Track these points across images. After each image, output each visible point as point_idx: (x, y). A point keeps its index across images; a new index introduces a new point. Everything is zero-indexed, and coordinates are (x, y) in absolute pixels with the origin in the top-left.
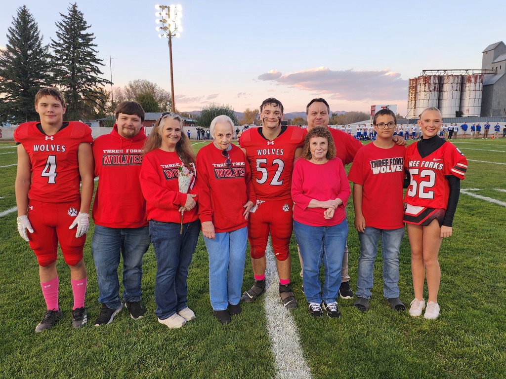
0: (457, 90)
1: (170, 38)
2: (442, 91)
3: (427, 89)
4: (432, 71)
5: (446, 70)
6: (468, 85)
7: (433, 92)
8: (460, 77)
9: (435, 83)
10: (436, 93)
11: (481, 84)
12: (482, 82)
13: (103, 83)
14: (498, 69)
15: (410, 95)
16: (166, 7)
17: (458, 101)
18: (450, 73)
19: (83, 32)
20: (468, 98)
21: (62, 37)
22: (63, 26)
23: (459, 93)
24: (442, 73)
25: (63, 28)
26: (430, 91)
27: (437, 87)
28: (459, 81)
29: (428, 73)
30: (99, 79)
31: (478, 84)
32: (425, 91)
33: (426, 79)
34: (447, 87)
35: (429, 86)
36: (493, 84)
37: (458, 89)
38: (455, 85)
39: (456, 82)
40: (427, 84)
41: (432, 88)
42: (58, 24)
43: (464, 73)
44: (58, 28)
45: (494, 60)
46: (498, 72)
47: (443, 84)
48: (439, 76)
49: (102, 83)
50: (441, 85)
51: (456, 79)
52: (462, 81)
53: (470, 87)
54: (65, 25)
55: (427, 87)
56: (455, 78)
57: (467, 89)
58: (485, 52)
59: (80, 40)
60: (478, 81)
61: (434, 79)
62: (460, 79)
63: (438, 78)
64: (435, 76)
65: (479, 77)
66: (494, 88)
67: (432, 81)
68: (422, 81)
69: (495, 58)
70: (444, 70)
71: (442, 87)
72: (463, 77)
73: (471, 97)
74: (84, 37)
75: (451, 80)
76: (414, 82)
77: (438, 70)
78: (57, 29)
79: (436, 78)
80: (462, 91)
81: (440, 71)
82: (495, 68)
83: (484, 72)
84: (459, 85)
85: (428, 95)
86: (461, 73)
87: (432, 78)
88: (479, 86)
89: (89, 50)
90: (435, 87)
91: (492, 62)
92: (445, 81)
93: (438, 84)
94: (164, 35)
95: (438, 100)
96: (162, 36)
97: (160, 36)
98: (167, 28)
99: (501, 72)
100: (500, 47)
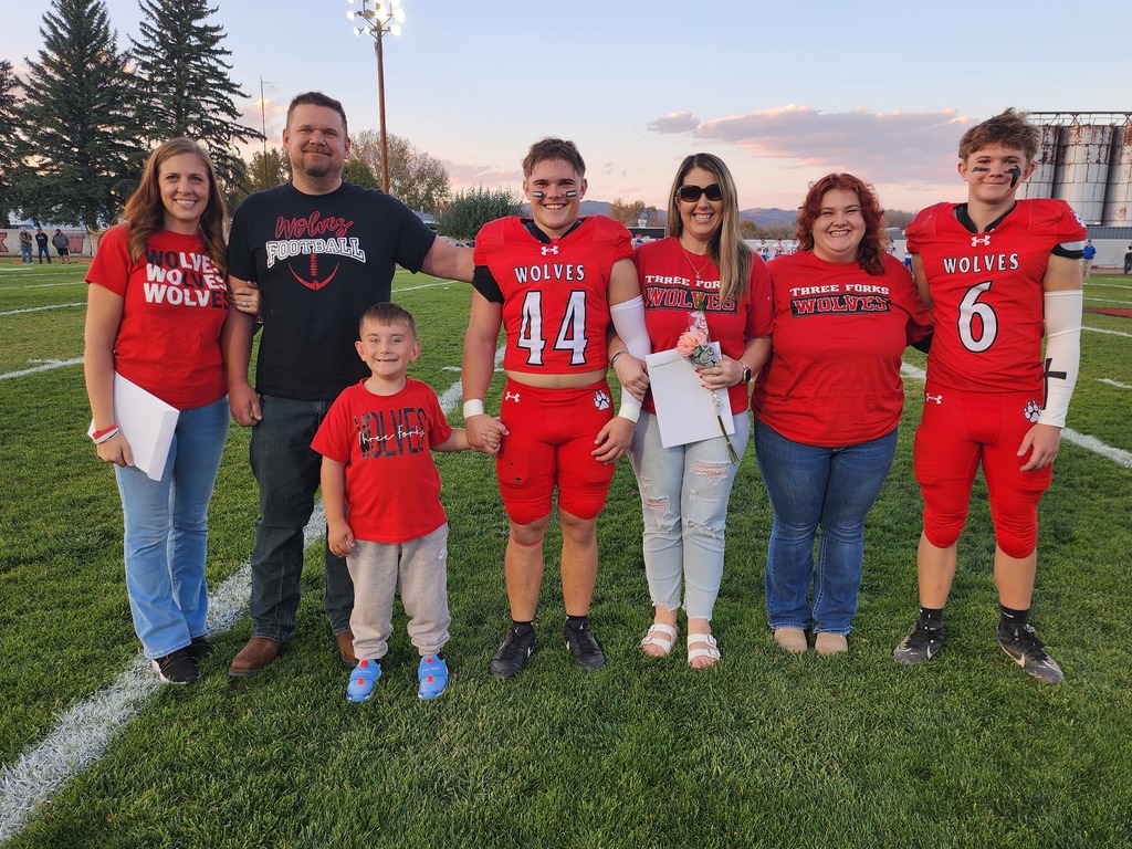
0: (1098, 162)
1: (380, 36)
2: (1063, 164)
4: (1043, 116)
5: (1077, 114)
6: (1128, 149)
8: (1108, 130)
9: (1046, 145)
10: (1048, 169)
13: (245, 137)
17: (1100, 189)
18: (1084, 120)
19: (198, 23)
20: (1126, 180)
21: (153, 34)
22: (156, 9)
23: (1104, 168)
24: (1067, 121)
25: (155, 15)
27: (1050, 153)
28: (1106, 141)
30: (235, 128)
34: (1075, 155)
37: (1102, 160)
38: (1094, 150)
39: (1099, 142)
42: (147, 6)
43: (1121, 121)
44: (145, 15)
47: (1067, 146)
48: (1056, 127)
49: (243, 136)
50: (1062, 150)
51: (1099, 135)
52: (1114, 141)
54: (160, 7)
56: (1095, 133)
57: (1124, 159)
59: (194, 41)
61: (1045, 134)
62: (1107, 135)
63: (1055, 132)
64: (1047, 127)
70: (1072, 113)
71: (1064, 153)
72: (1115, 130)
74: (201, 33)
75: (1086, 137)
77: (1058, 114)
78: (143, 17)
79: (1050, 133)
80: (1112, 163)
81: (1062, 116)
84: (1104, 149)
86: (1113, 121)
89: (213, 63)
90: (1045, 154)
92: (1072, 140)
93: (1054, 145)
94: (367, 31)
95: (1051, 185)
96: (361, 31)
97: (357, 32)
98: (372, 13)
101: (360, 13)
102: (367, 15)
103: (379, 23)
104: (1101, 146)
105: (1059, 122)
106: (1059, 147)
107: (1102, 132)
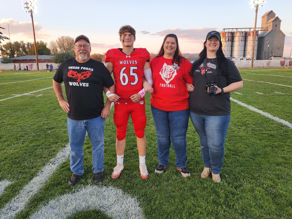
0: (242, 41)
1: (32, 13)
2: (233, 41)
3: (224, 40)
4: (229, 30)
5: (237, 29)
6: (249, 37)
7: (227, 42)
8: (244, 33)
9: (229, 37)
10: (230, 43)
11: (257, 37)
14: (269, 27)
17: (243, 47)
18: (239, 30)
20: (249, 45)
23: (243, 42)
24: (235, 30)
26: (226, 41)
27: (230, 39)
28: (243, 35)
29: (226, 31)
30: (1, 37)
31: (255, 37)
34: (236, 39)
35: (225, 38)
36: (265, 37)
37: (243, 40)
38: (241, 38)
40: (224, 37)
41: (227, 40)
43: (248, 30)
45: (267, 22)
46: (269, 29)
48: (231, 32)
49: (3, 39)
50: (233, 38)
52: (246, 35)
53: (250, 39)
56: (241, 33)
57: (248, 40)
58: (263, 17)
62: (244, 34)
66: (265, 39)
67: (227, 35)
69: (268, 21)
70: (236, 29)
72: (246, 33)
73: (251, 45)
75: (238, 34)
77: (232, 29)
79: (230, 34)
80: (246, 41)
81: (234, 29)
82: (267, 27)
83: (262, 29)
84: (243, 37)
85: (225, 44)
86: (246, 30)
87: (227, 33)
90: (229, 39)
91: (266, 23)
92: (235, 35)
93: (231, 37)
94: (28, 12)
95: (231, 47)
96: (26, 12)
98: (29, 7)
99: (270, 29)
100: (271, 14)
101: (26, 7)
102: (28, 8)
103: (31, 10)
104: (242, 36)
105: (233, 31)
106: (232, 37)
107: (242, 33)
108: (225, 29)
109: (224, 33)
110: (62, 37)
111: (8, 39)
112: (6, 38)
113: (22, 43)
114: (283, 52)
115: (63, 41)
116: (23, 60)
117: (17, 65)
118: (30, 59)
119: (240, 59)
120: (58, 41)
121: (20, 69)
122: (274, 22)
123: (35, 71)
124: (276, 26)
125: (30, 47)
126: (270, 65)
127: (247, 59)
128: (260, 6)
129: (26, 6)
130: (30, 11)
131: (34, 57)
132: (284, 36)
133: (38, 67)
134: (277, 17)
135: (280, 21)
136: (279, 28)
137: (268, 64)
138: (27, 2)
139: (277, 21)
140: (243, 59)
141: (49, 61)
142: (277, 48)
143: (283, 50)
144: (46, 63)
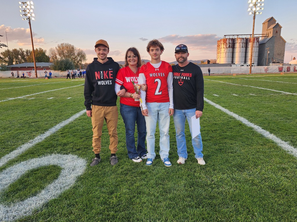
0: (243, 47)
1: (30, 20)
2: (234, 48)
3: (225, 47)
4: (230, 36)
5: (238, 35)
7: (228, 48)
8: (245, 39)
9: (230, 43)
10: (231, 49)
11: (257, 43)
12: (258, 41)
14: (269, 34)
15: (218, 50)
16: (26, 3)
17: (244, 53)
18: (240, 37)
23: (244, 49)
24: (236, 37)
26: (227, 48)
27: (231, 45)
28: (244, 42)
29: (227, 37)
31: (255, 43)
32: (224, 48)
33: (225, 41)
34: (237, 45)
35: (226, 45)
36: (265, 43)
37: (244, 47)
38: (241, 44)
40: (225, 44)
41: (228, 46)
43: (249, 37)
45: (268, 29)
46: (269, 36)
52: (246, 42)
53: (250, 45)
55: (225, 45)
56: (241, 40)
58: (264, 24)
60: (256, 41)
62: (244, 40)
63: (232, 40)
65: (256, 39)
66: (266, 45)
67: (228, 42)
68: (222, 42)
69: (268, 27)
70: (237, 35)
71: (234, 45)
72: (247, 39)
75: (239, 41)
76: (220, 43)
77: (233, 35)
79: (230, 40)
80: (246, 47)
82: (268, 33)
83: (263, 36)
85: (226, 50)
86: (246, 37)
87: (228, 40)
88: (256, 44)
90: (230, 45)
91: (267, 29)
92: (236, 42)
94: (25, 19)
95: (232, 53)
96: (24, 19)
97: (23, 19)
98: (27, 15)
99: (271, 36)
100: (271, 20)
102: (25, 15)
104: (243, 43)
105: (233, 37)
106: (233, 44)
107: (243, 40)
108: (226, 36)
109: (224, 40)
110: (62, 44)
111: (6, 46)
112: (4, 46)
113: (21, 50)
114: (284, 58)
115: (63, 48)
116: (21, 67)
117: (15, 72)
118: (29, 66)
119: (240, 65)
120: (58, 48)
121: (18, 77)
122: (274, 29)
123: (33, 78)
124: (277, 32)
125: (29, 54)
126: (268, 71)
127: (247, 66)
128: (257, 13)
129: (24, 13)
130: (28, 18)
131: (33, 65)
132: (284, 42)
133: (36, 75)
134: (278, 24)
135: (281, 27)
136: (280, 34)
137: (266, 70)
138: (24, 10)
139: (278, 28)
140: (243, 66)
141: (47, 68)
142: (278, 54)
143: (284, 56)
144: (44, 70)
